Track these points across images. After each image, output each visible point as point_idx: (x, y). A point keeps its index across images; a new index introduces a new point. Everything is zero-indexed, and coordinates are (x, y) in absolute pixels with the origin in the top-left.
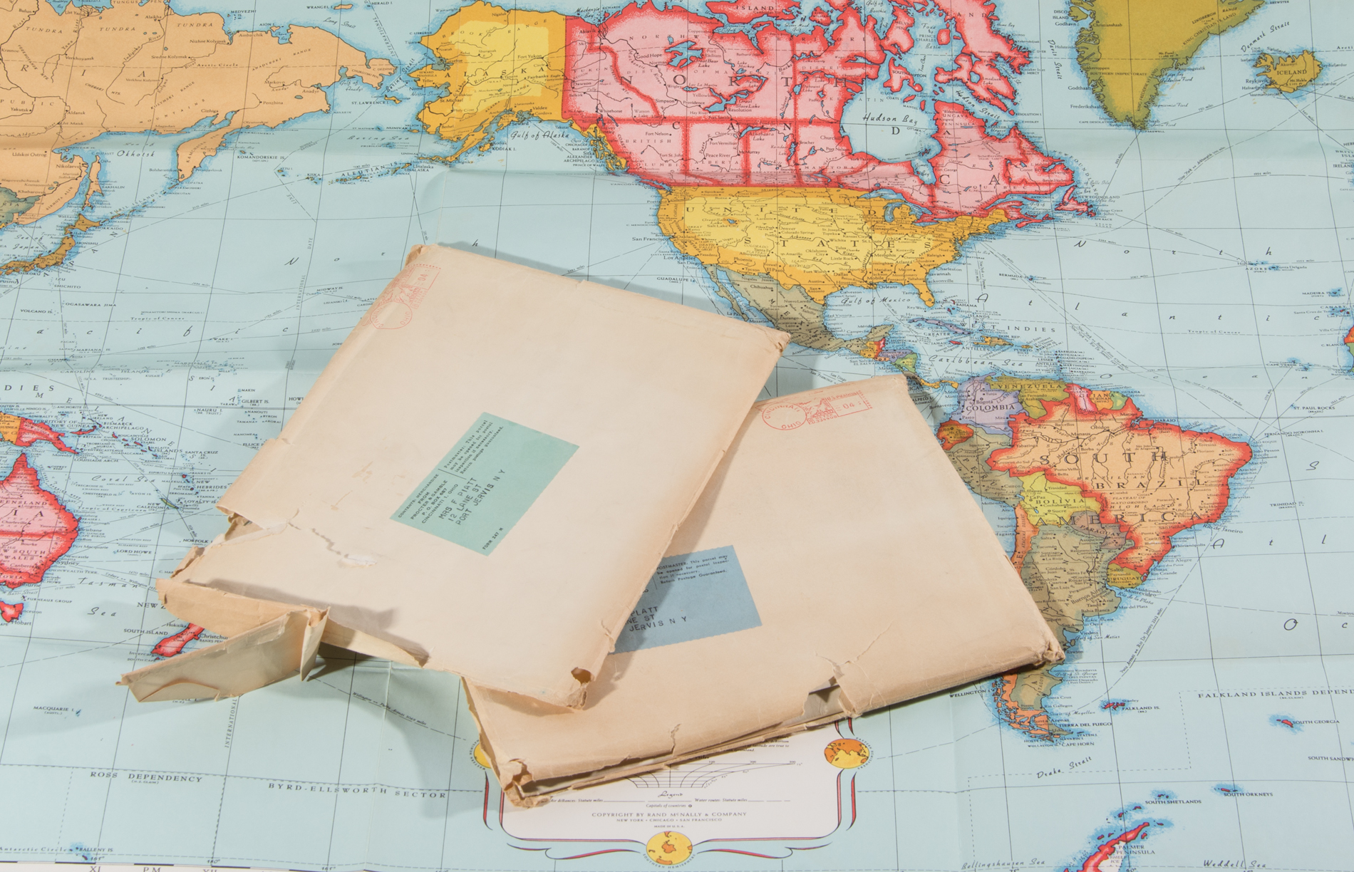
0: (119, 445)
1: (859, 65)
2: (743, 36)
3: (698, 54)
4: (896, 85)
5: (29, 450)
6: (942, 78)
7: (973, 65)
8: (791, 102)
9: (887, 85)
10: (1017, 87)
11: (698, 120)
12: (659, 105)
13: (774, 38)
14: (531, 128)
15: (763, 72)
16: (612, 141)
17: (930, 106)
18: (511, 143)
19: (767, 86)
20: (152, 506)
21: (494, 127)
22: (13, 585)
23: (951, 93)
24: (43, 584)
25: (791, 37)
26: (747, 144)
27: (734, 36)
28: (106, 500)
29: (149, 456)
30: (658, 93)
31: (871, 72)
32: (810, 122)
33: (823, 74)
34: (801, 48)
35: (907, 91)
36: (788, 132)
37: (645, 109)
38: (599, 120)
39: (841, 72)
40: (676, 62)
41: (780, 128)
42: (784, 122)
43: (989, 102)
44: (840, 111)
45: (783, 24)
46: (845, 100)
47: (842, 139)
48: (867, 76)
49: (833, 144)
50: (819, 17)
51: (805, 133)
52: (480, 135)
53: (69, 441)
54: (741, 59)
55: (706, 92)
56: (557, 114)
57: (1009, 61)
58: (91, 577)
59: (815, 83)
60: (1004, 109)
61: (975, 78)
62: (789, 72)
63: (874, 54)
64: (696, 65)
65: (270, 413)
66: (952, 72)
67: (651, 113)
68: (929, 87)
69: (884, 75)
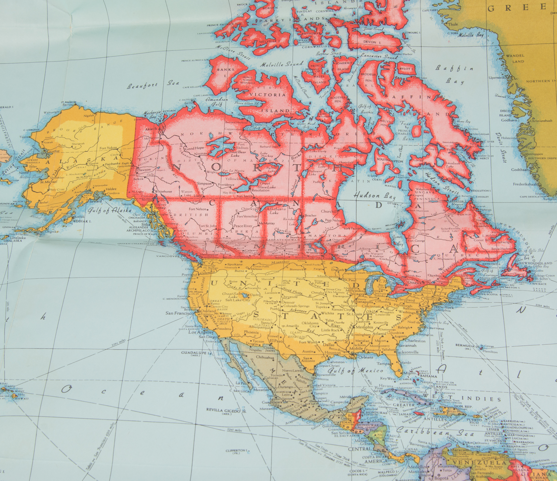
1: (352, 154)
2: (265, 132)
3: (231, 146)
4: (379, 169)
6: (415, 163)
7: (439, 153)
8: (300, 184)
9: (373, 169)
10: (472, 169)
11: (229, 199)
12: (200, 187)
13: (288, 134)
14: (104, 205)
15: (280, 161)
16: (164, 215)
17: (405, 185)
18: (88, 216)
19: (283, 171)
21: (76, 203)
23: (421, 174)
25: (302, 133)
26: (265, 217)
27: (258, 132)
30: (199, 178)
31: (361, 159)
32: (313, 199)
33: (324, 161)
34: (309, 141)
35: (388, 173)
36: (297, 207)
37: (189, 190)
38: (154, 198)
39: (338, 160)
40: (214, 153)
41: (291, 204)
42: (294, 199)
43: (450, 181)
44: (336, 190)
45: (296, 123)
46: (341, 181)
47: (338, 212)
48: (357, 163)
49: (330, 216)
50: (323, 117)
51: (309, 208)
52: (65, 210)
54: (263, 150)
55: (236, 176)
56: (123, 194)
57: (466, 149)
59: (318, 169)
60: (462, 186)
61: (440, 163)
62: (299, 160)
63: (363, 146)
64: (229, 155)
66: (423, 158)
67: (193, 193)
68: (405, 170)
69: (370, 162)
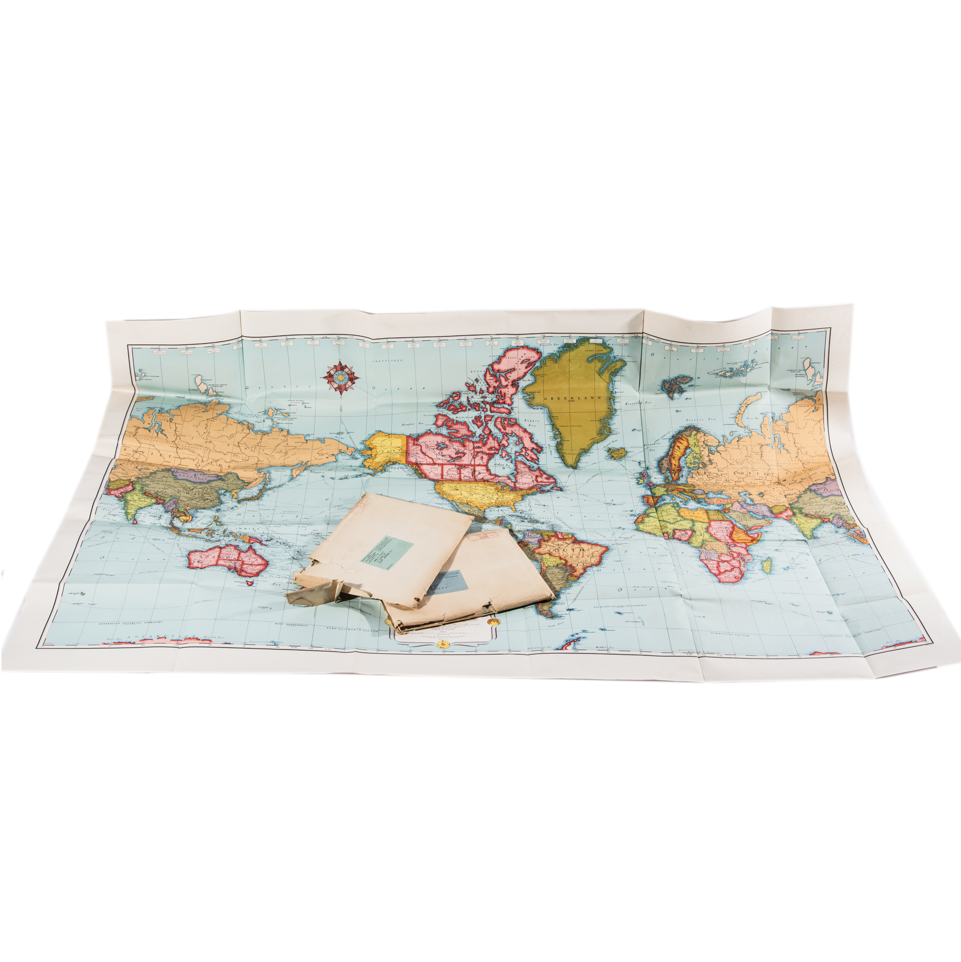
0: (278, 544)
1: (493, 450)
2: (459, 442)
3: (446, 446)
4: (504, 456)
5: (252, 545)
6: (517, 454)
7: (526, 451)
8: (473, 460)
9: (501, 455)
10: (539, 457)
11: (446, 464)
12: (434, 460)
13: (468, 442)
14: (397, 466)
15: (465, 451)
16: (421, 470)
17: (514, 462)
18: (391, 470)
19: (466, 455)
20: (289, 559)
21: (386, 466)
22: (250, 577)
23: (520, 458)
24: (259, 577)
25: (473, 442)
26: (460, 471)
27: (456, 441)
28: (276, 557)
29: (287, 547)
30: (434, 457)
31: (497, 452)
32: (479, 465)
33: (482, 452)
34: (476, 445)
35: (507, 457)
36: (472, 468)
37: (430, 461)
38: (416, 464)
39: (488, 452)
40: (439, 448)
41: (470, 467)
42: (471, 465)
43: (531, 461)
44: (488, 462)
45: (471, 438)
46: (489, 460)
47: (488, 470)
48: (495, 453)
49: (485, 471)
50: (481, 437)
51: (477, 468)
52: (381, 468)
53: (264, 542)
54: (458, 448)
55: (448, 456)
56: (404, 462)
57: (537, 450)
58: (272, 576)
59: (480, 455)
60: (535, 463)
61: (527, 454)
62: (472, 452)
63: (497, 447)
64: (445, 449)
65: (323, 536)
66: (520, 453)
67: (432, 462)
68: (513, 457)
69: (500, 453)
